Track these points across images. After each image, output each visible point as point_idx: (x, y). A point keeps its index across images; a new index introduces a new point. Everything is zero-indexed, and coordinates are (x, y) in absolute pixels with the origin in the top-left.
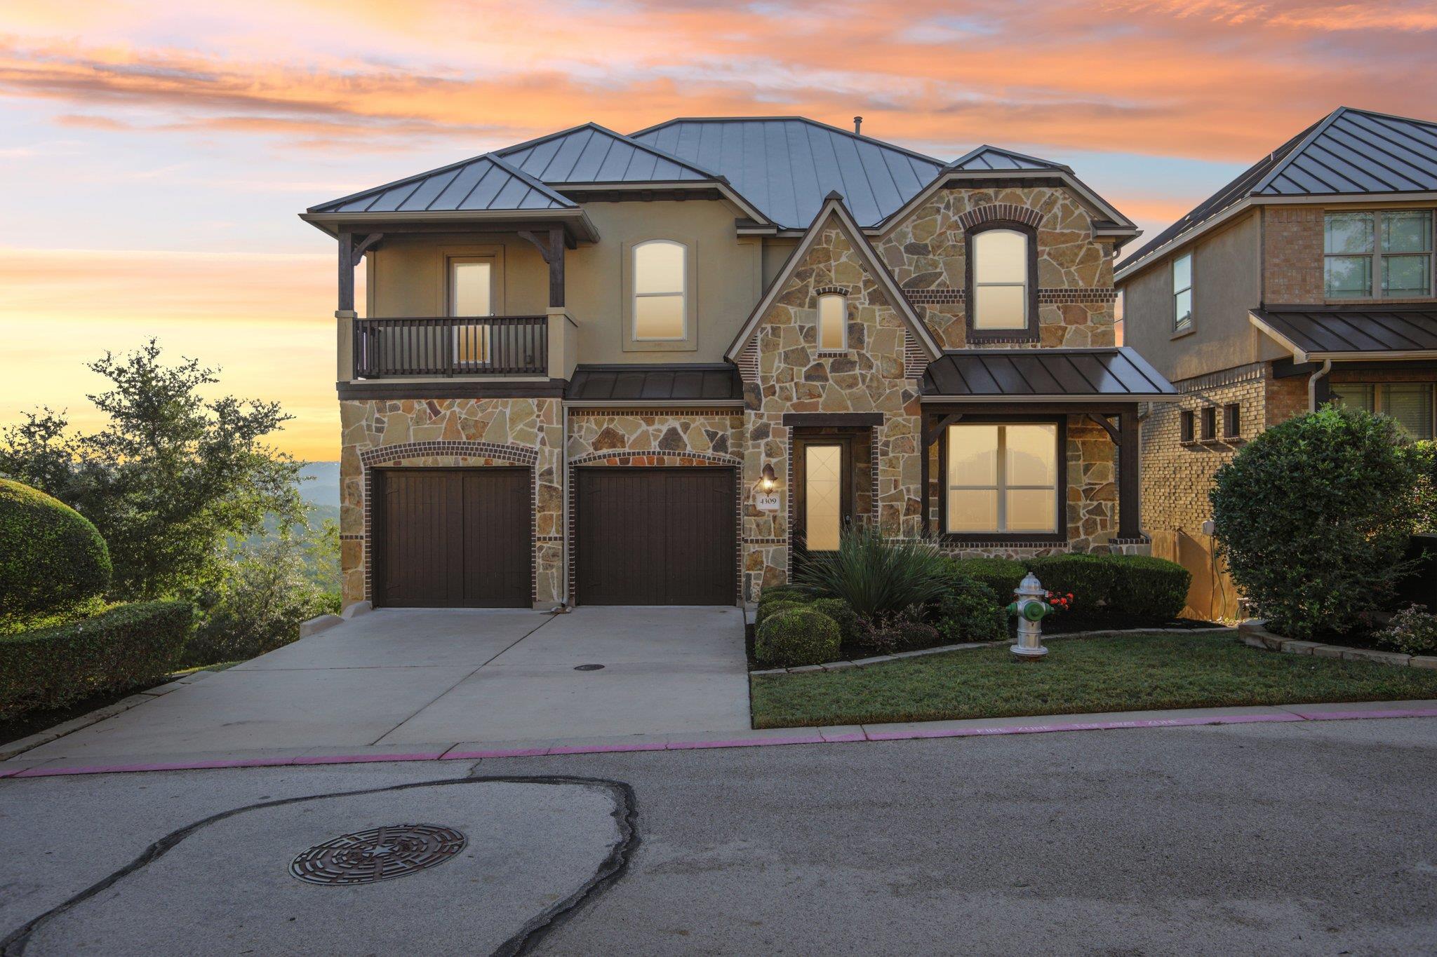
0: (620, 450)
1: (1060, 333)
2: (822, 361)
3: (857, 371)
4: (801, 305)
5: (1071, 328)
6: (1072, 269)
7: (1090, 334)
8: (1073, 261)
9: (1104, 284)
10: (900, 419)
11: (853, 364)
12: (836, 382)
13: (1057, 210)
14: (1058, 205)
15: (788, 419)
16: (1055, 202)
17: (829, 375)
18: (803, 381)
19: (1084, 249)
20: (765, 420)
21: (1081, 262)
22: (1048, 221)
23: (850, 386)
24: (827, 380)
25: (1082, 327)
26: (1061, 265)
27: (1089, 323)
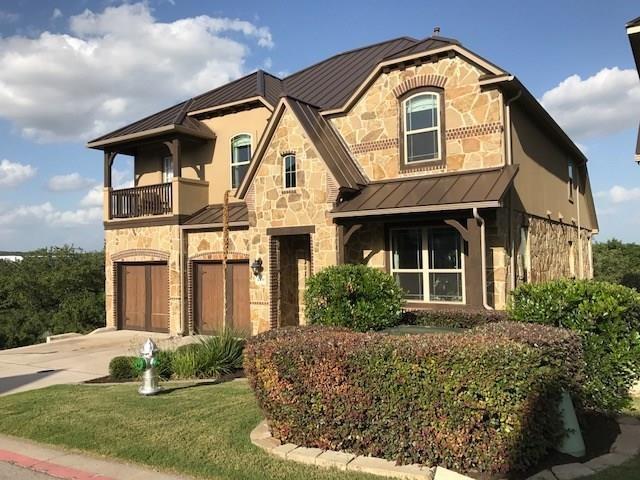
0: (208, 251)
1: (460, 159)
2: (285, 196)
3: (302, 200)
4: (274, 163)
5: (468, 155)
6: (469, 113)
7: (482, 158)
8: (469, 107)
9: (492, 119)
10: (324, 229)
11: (299, 196)
12: (291, 208)
13: (457, 72)
14: (458, 69)
15: (269, 231)
16: (455, 66)
17: (288, 204)
18: (275, 208)
19: (477, 97)
20: (258, 233)
21: (475, 106)
22: (451, 81)
23: (298, 210)
24: (286, 207)
25: (475, 153)
26: (461, 110)
27: (482, 150)
